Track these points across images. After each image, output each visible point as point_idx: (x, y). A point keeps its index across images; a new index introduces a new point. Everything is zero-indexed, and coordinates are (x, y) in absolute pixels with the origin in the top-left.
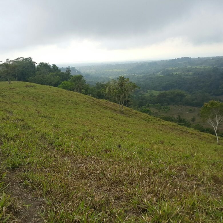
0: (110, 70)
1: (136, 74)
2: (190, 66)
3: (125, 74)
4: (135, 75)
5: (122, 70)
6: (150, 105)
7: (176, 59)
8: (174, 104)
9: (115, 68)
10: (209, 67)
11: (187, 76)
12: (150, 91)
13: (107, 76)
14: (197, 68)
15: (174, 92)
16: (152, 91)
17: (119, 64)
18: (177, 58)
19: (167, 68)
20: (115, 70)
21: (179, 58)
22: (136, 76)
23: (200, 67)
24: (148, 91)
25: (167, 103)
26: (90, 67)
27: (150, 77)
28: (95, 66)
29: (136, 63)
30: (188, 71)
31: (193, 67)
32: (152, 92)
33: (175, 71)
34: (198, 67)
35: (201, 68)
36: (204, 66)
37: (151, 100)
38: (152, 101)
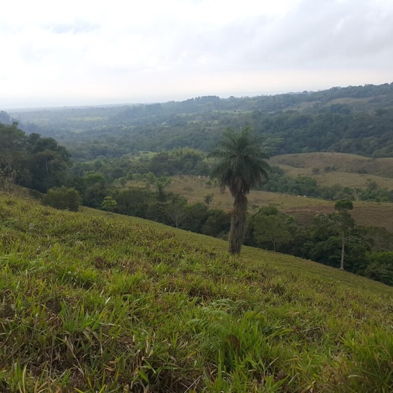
0: (79, 119)
1: (125, 124)
2: (217, 111)
3: (105, 124)
4: (121, 127)
5: (99, 118)
6: (133, 175)
7: (194, 99)
8: (181, 174)
9: (87, 115)
10: (248, 112)
11: (210, 126)
12: (144, 153)
13: (72, 130)
14: (227, 113)
15: (181, 152)
16: (148, 153)
17: (95, 107)
18: (196, 98)
19: (178, 115)
20: (87, 119)
21: (199, 97)
22: (124, 128)
23: (233, 112)
24: (141, 152)
25: (167, 172)
26: (40, 113)
27: (147, 128)
28: (50, 111)
29: (126, 106)
30: (214, 118)
31: (222, 112)
32: (146, 154)
33: (191, 118)
34: (229, 113)
35: (235, 113)
36: (240, 110)
37: (138, 167)
38: (141, 168)
